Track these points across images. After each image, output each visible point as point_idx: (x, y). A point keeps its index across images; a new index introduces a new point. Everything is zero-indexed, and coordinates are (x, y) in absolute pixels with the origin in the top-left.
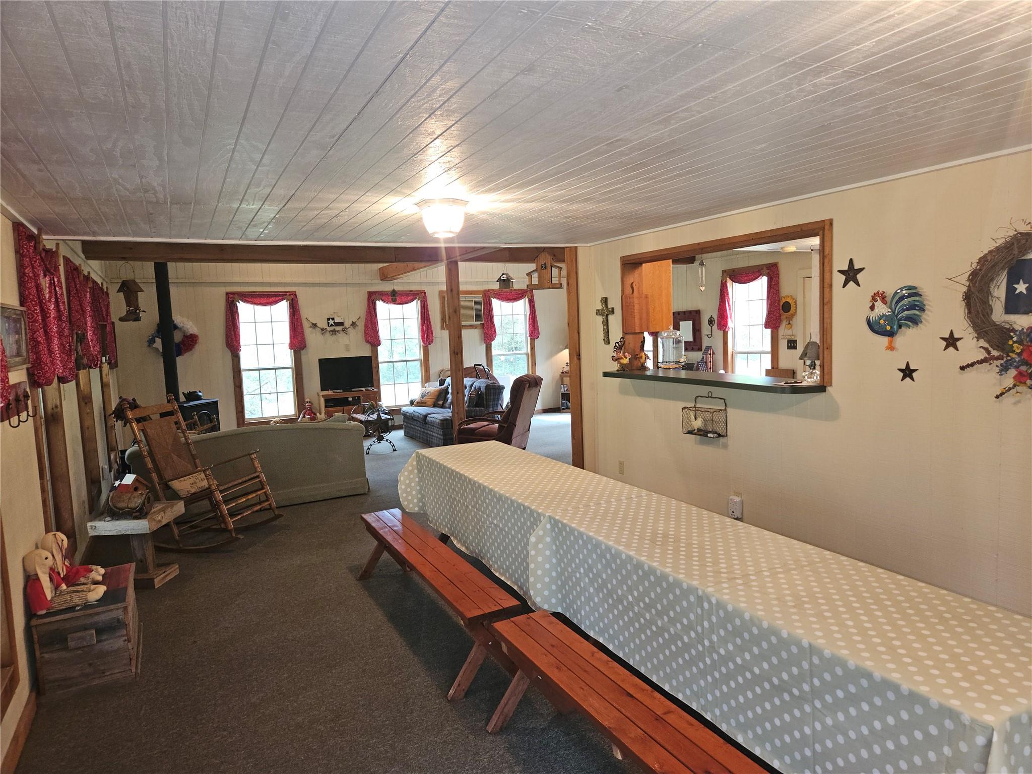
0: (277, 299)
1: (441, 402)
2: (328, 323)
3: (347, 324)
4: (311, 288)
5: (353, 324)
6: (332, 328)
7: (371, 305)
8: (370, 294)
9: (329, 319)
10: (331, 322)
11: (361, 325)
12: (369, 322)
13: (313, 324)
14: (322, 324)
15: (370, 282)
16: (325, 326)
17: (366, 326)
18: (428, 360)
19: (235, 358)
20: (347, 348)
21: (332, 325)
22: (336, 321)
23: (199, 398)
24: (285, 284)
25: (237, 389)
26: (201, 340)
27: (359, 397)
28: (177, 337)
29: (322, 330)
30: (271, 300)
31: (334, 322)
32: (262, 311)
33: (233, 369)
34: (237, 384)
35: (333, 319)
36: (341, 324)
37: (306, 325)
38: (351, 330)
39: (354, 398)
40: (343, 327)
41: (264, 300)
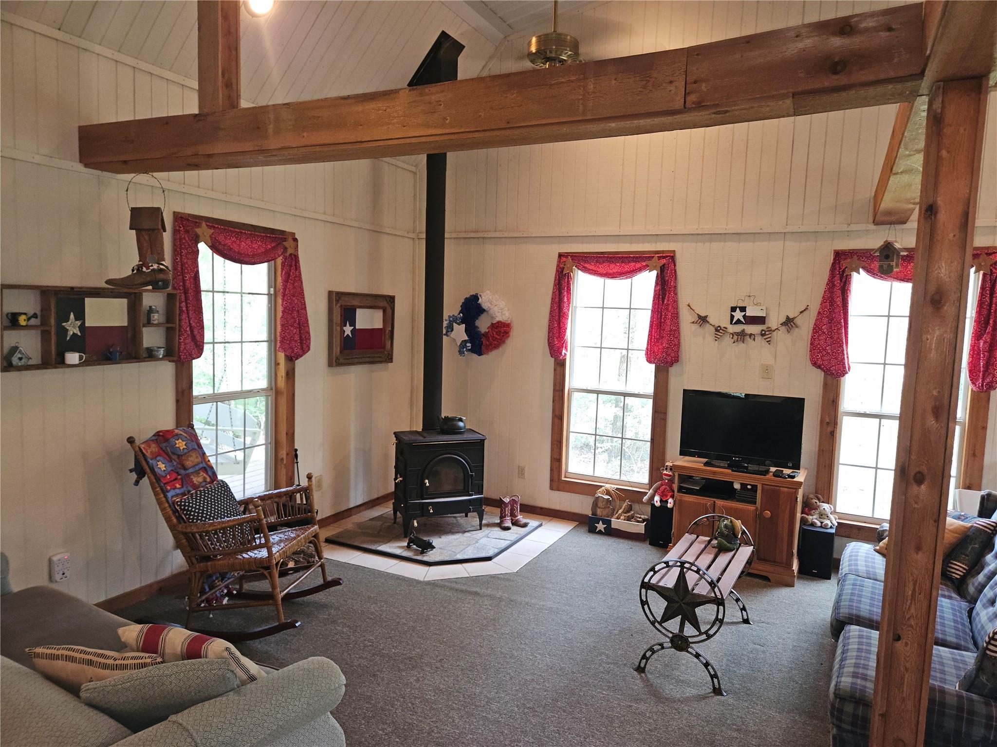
0: (638, 265)
2: (732, 317)
3: (774, 322)
4: (708, 244)
5: (789, 323)
6: (738, 328)
7: (837, 282)
8: (839, 255)
9: (733, 309)
10: (738, 315)
11: (806, 324)
12: (825, 320)
13: (699, 317)
14: (720, 317)
15: (845, 228)
16: (725, 322)
17: (816, 329)
18: (985, 428)
19: (558, 368)
20: (767, 372)
21: (739, 322)
22: (749, 313)
24: (657, 237)
25: (556, 420)
26: (514, 333)
27: (754, 488)
28: (483, 324)
29: (718, 329)
30: (627, 268)
31: (744, 316)
32: (617, 287)
33: (555, 385)
34: (557, 413)
35: (743, 309)
36: (759, 320)
37: (686, 318)
38: (781, 336)
39: (744, 486)
40: (763, 327)
41: (615, 268)
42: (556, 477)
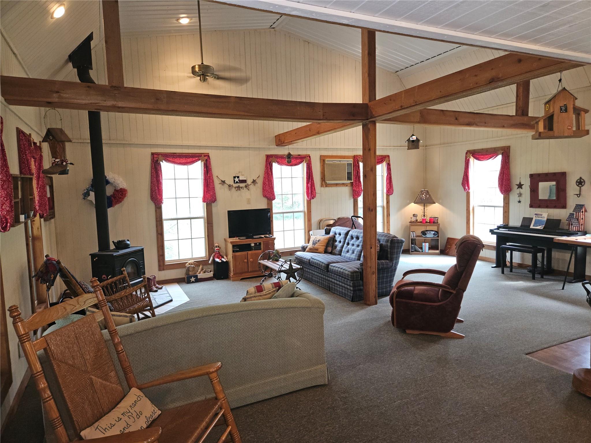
0: (194, 159)
1: (330, 249)
2: (234, 181)
3: (249, 182)
4: (222, 151)
5: (254, 182)
6: (237, 185)
7: (268, 166)
8: (268, 157)
9: (235, 177)
10: (237, 180)
11: (260, 182)
12: (267, 180)
13: (222, 181)
14: (230, 181)
15: (268, 147)
16: (232, 183)
17: (264, 183)
18: (311, 212)
19: (158, 210)
20: (249, 202)
21: (237, 182)
22: (240, 179)
23: (127, 246)
24: (200, 147)
25: (159, 236)
26: (129, 194)
27: (260, 244)
28: (109, 191)
29: (229, 186)
30: (189, 160)
31: (239, 180)
32: (181, 170)
33: (156, 219)
34: (159, 232)
35: (238, 177)
36: (244, 181)
37: (217, 182)
38: (252, 187)
39: (255, 244)
40: (246, 184)
41: (183, 160)
42: (162, 264)
